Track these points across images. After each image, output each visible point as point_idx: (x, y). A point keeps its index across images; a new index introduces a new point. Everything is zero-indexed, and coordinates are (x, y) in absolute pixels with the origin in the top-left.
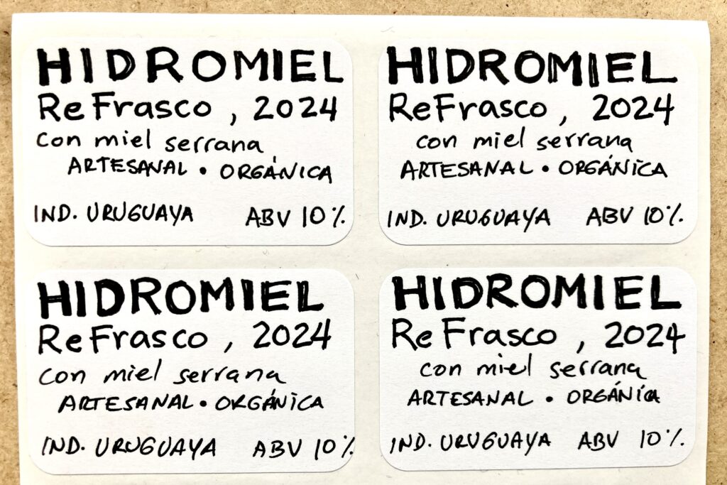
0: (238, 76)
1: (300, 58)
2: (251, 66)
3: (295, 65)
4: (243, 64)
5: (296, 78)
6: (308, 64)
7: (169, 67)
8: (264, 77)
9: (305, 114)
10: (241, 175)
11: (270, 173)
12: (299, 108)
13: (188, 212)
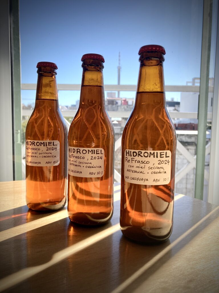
0: (88, 153)
1: (97, 151)
2: (90, 152)
3: (97, 152)
4: (89, 152)
5: (97, 154)
6: (98, 152)
7: (79, 152)
8: (92, 153)
9: (98, 159)
10: (89, 167)
11: (93, 167)
12: (97, 158)
13: (81, 172)
